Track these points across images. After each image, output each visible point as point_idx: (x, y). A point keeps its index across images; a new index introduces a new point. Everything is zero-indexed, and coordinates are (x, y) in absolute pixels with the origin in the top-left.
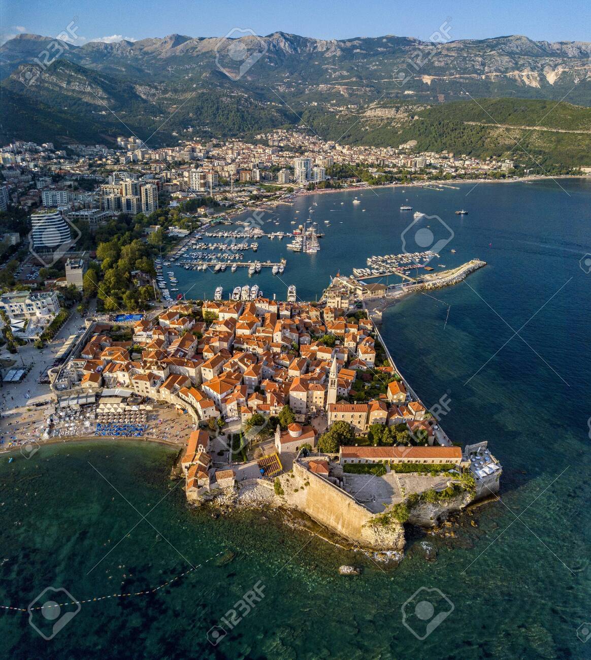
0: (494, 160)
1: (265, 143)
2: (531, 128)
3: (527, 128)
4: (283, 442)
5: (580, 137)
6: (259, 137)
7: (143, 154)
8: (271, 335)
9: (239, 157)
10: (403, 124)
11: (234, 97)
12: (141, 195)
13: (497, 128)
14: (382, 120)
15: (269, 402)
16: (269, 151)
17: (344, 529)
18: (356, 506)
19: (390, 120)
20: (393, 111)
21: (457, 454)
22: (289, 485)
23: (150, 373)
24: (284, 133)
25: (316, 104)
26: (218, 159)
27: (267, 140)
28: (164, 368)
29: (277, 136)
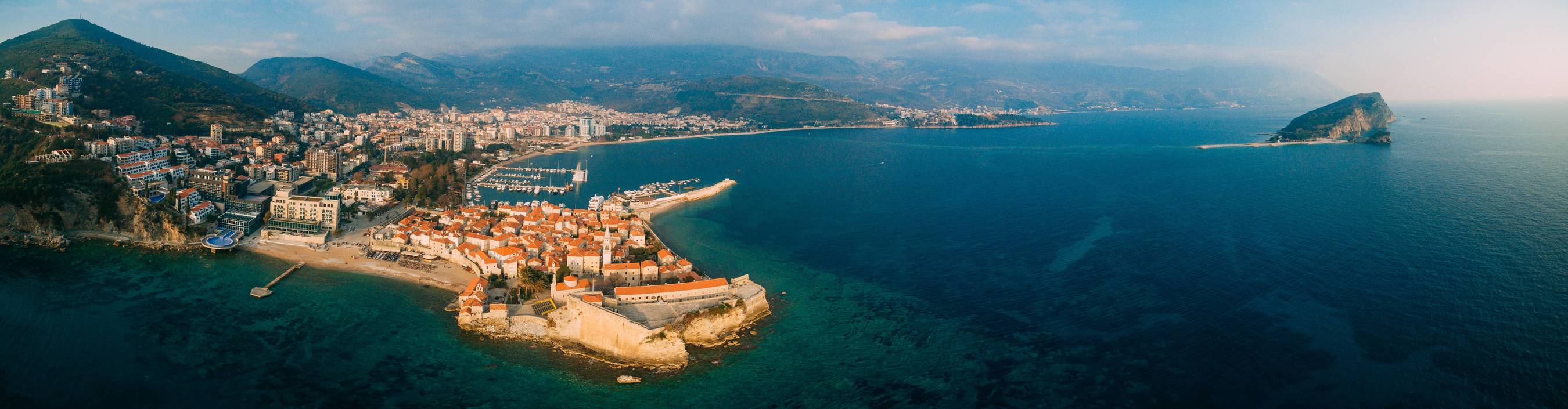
0: (741, 120)
1: (556, 111)
2: (764, 96)
3: (762, 96)
4: (558, 289)
5: (796, 102)
6: (550, 106)
7: (457, 116)
8: (553, 226)
9: (533, 120)
10: (669, 95)
11: (530, 75)
12: (453, 139)
13: (741, 96)
14: (653, 92)
15: (547, 264)
16: (558, 116)
17: (621, 350)
18: (631, 324)
19: (659, 92)
20: (662, 85)
21: (723, 283)
22: (563, 318)
23: (447, 239)
24: (572, 103)
25: (598, 81)
26: (516, 121)
27: (557, 108)
28: (459, 236)
29: (567, 105)
